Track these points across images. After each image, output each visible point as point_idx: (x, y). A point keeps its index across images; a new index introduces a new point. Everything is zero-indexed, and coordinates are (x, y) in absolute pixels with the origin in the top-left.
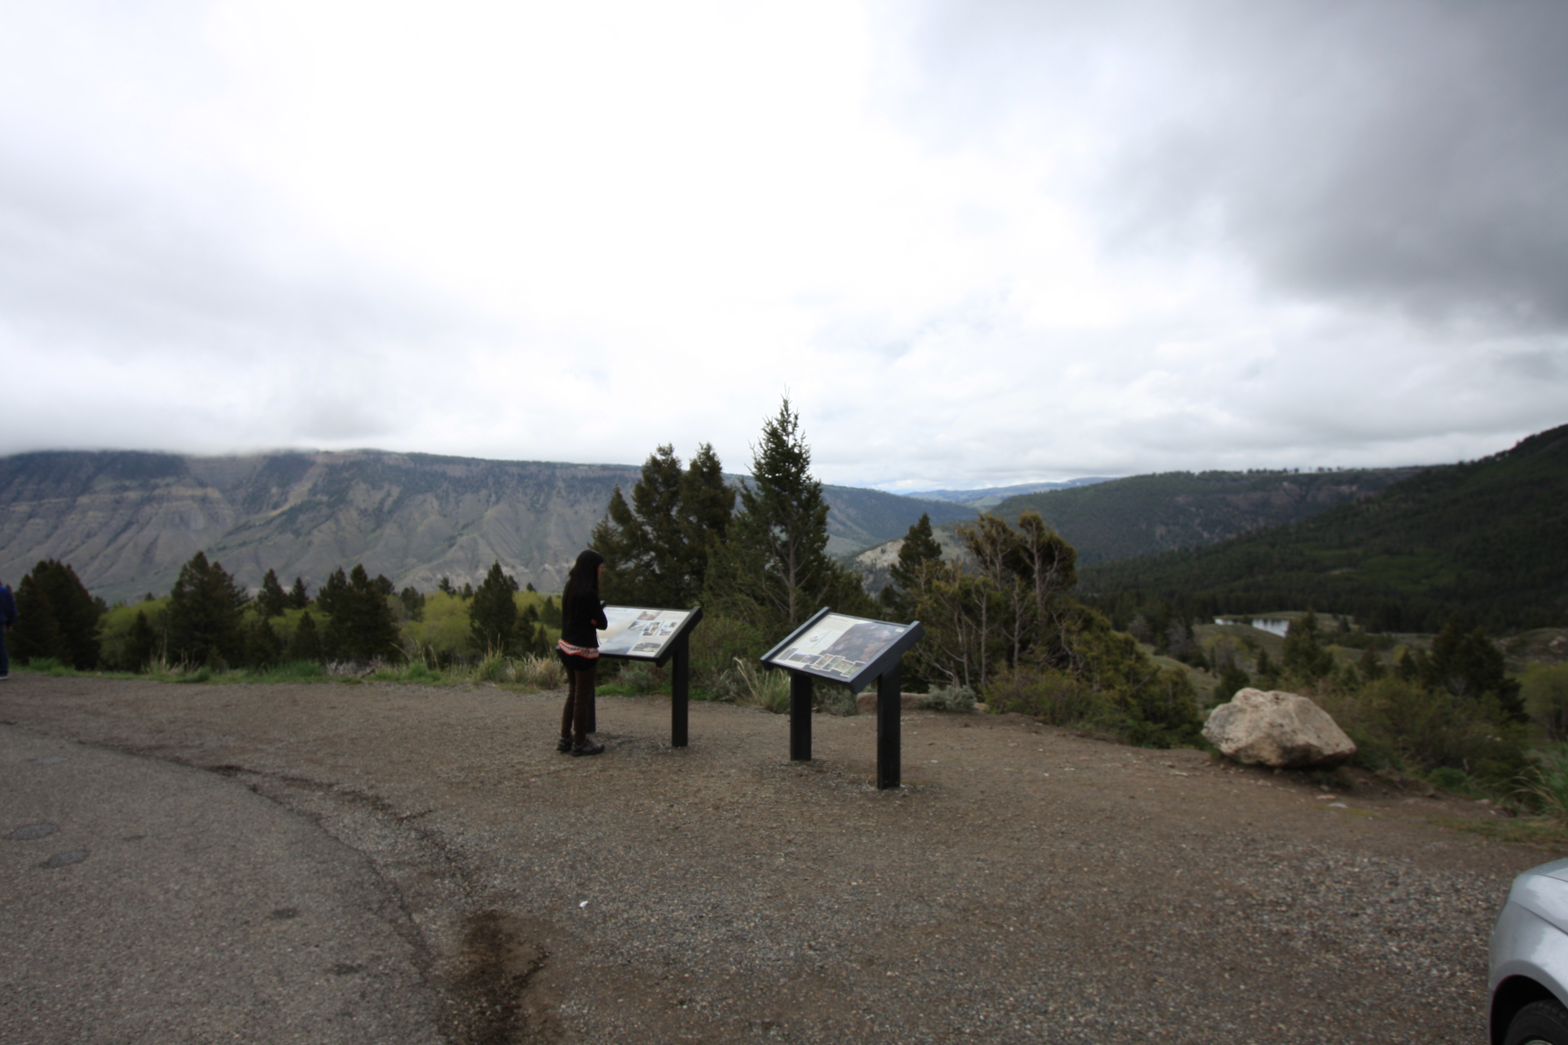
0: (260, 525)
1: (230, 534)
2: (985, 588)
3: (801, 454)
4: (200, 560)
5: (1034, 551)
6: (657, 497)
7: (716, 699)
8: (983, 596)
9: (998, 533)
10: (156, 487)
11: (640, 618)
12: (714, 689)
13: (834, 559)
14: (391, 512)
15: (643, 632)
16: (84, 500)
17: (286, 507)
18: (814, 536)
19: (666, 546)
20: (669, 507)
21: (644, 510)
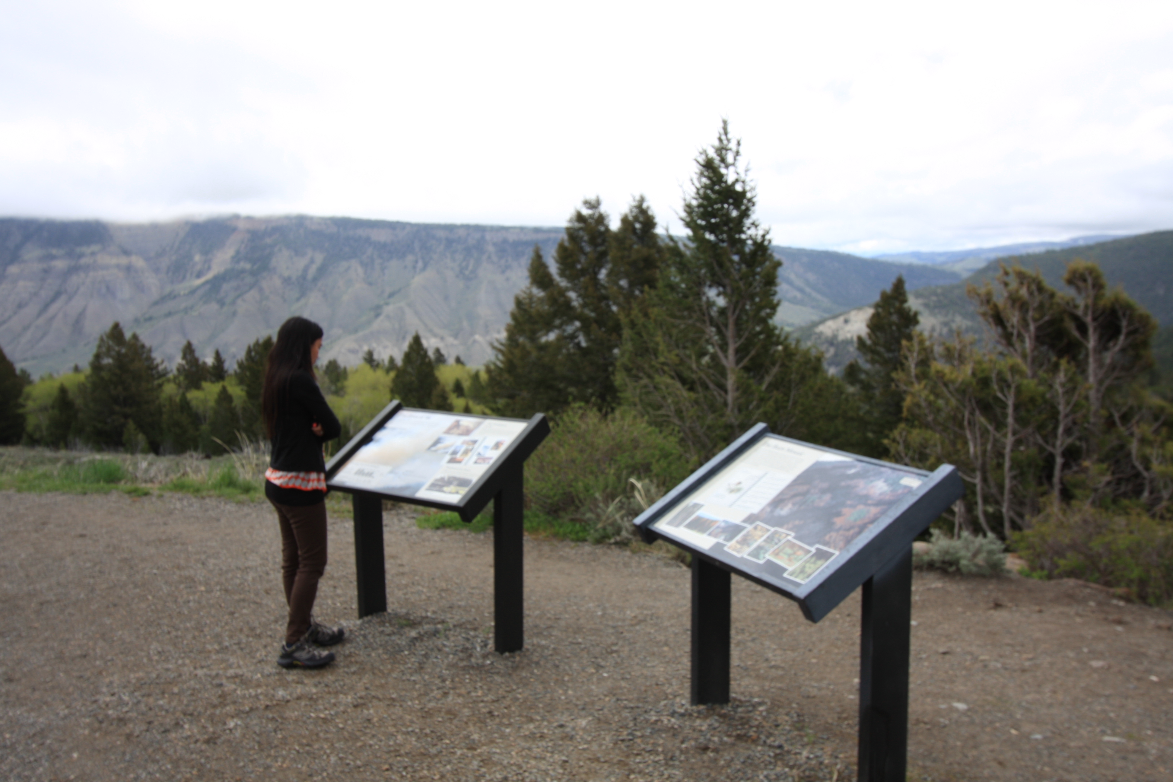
0: (185, 295)
1: (156, 303)
2: (1013, 375)
3: (743, 194)
4: (116, 333)
5: (1088, 319)
6: (583, 259)
7: (600, 541)
8: (1009, 386)
9: (1031, 294)
10: (81, 256)
11: (449, 431)
12: (600, 526)
13: (787, 329)
14: (315, 280)
15: (448, 457)
16: (13, 269)
17: (209, 276)
18: (761, 301)
19: (593, 315)
20: (597, 269)
21: (568, 273)
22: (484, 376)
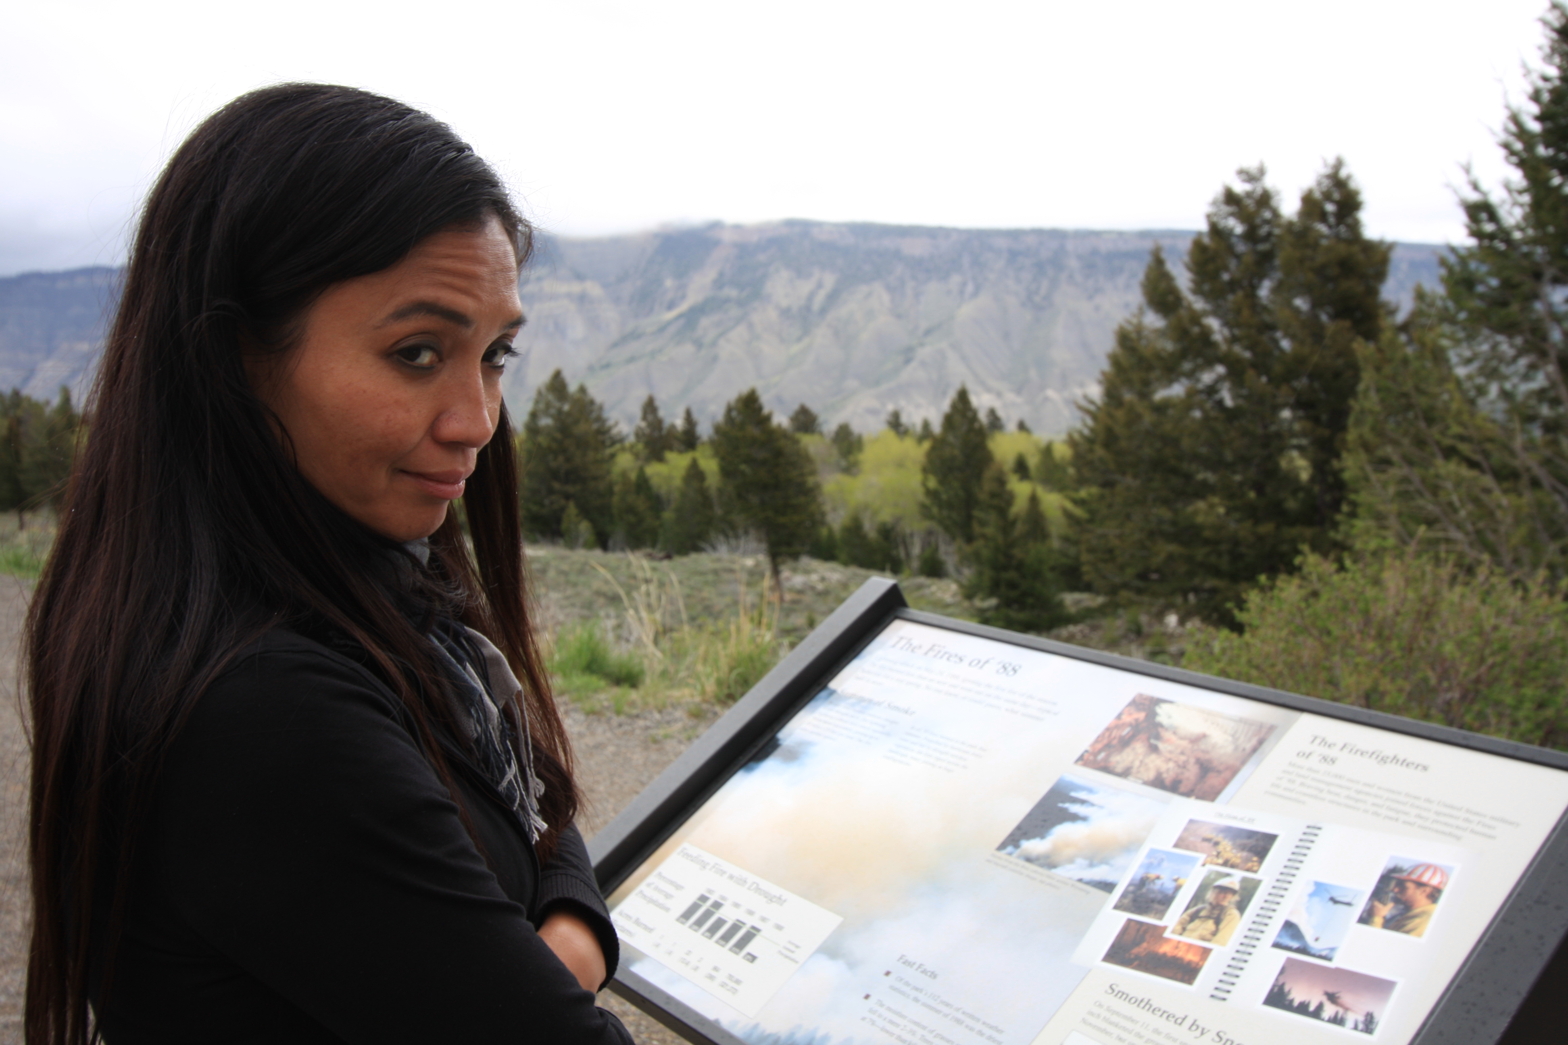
0: (651, 333)
1: (615, 345)
4: (557, 384)
6: (1233, 264)
14: (823, 311)
17: (683, 307)
19: (1247, 355)
20: (1255, 281)
21: (1206, 287)
22: (1062, 451)
